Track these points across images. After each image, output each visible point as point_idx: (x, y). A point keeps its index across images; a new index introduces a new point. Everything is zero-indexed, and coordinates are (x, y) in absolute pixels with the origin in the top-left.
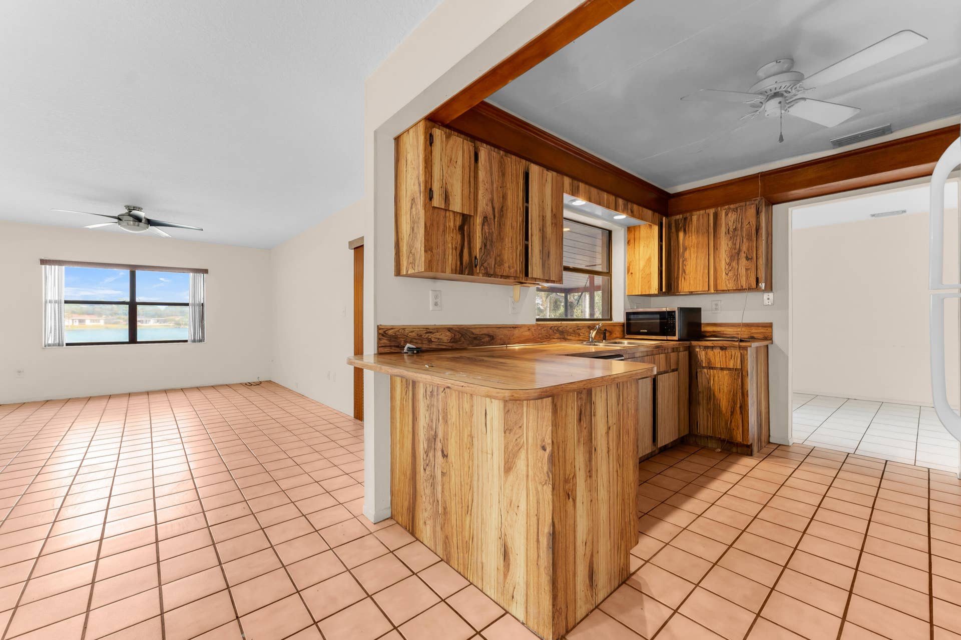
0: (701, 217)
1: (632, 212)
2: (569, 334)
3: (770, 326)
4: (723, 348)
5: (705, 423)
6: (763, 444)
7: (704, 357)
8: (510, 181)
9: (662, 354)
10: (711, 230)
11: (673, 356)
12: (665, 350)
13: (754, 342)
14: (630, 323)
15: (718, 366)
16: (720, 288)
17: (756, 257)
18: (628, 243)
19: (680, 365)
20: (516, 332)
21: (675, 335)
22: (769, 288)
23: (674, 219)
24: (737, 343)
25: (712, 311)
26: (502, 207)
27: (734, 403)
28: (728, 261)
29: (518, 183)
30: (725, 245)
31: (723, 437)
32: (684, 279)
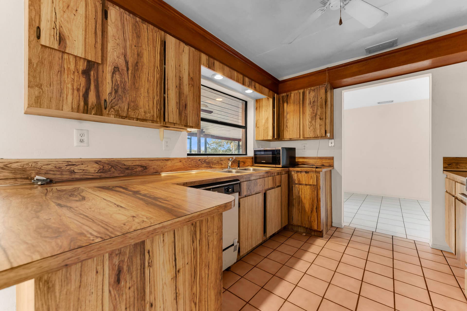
0: (296, 94)
1: (255, 88)
2: (213, 163)
3: (332, 158)
4: (307, 172)
5: (297, 218)
6: (329, 228)
7: (296, 178)
8: (146, 43)
9: (270, 176)
10: (301, 102)
11: (278, 177)
12: (272, 174)
13: (324, 168)
14: (256, 157)
15: (304, 183)
16: (306, 136)
17: (325, 118)
18: (256, 109)
19: (282, 183)
20: (169, 163)
21: (280, 164)
22: (332, 137)
23: (282, 95)
24: (314, 169)
25: (302, 150)
26: (137, 63)
27: (313, 205)
28: (310, 120)
29: (154, 47)
30: (308, 111)
31: (306, 226)
32: (287, 131)
